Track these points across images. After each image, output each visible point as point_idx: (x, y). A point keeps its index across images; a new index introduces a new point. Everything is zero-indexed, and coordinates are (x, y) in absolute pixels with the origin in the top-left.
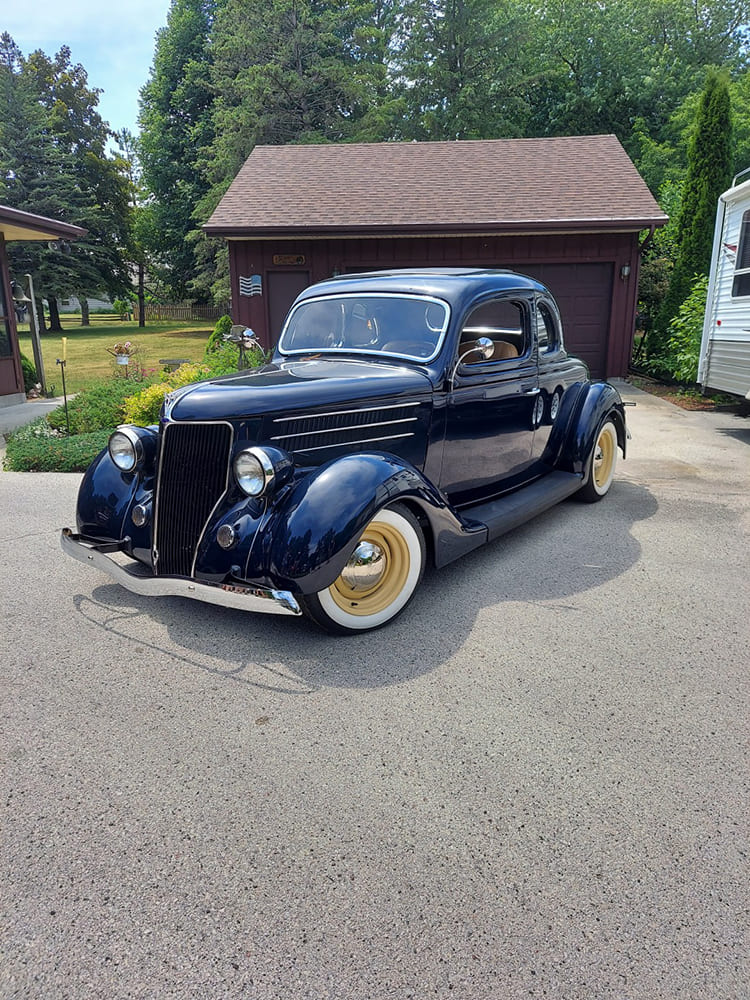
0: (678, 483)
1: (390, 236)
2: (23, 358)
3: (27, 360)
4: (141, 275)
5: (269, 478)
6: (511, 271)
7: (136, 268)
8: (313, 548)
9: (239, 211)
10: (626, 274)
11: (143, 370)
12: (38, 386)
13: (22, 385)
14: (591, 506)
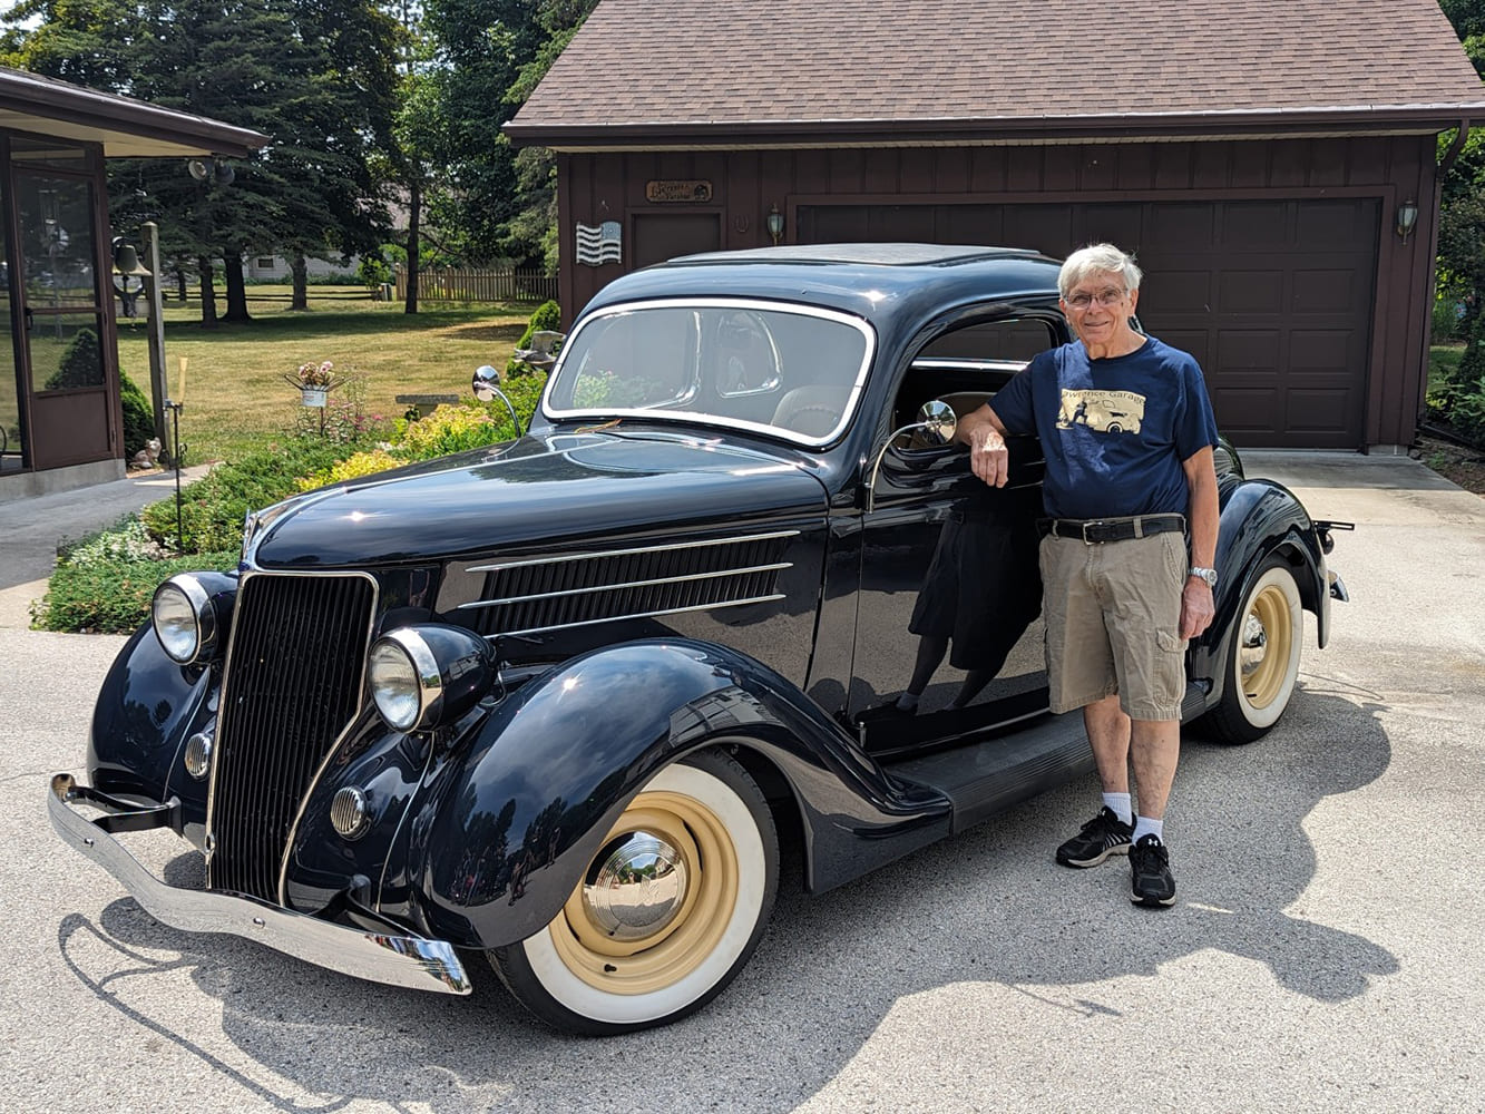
0: (1456, 704)
1: (890, 144)
2: (130, 388)
3: (136, 391)
4: (414, 207)
5: (431, 695)
6: (1035, 253)
7: (404, 195)
8: (514, 843)
9: (579, 95)
10: (1407, 223)
11: (360, 418)
12: (154, 444)
13: (119, 443)
14: (1235, 753)
